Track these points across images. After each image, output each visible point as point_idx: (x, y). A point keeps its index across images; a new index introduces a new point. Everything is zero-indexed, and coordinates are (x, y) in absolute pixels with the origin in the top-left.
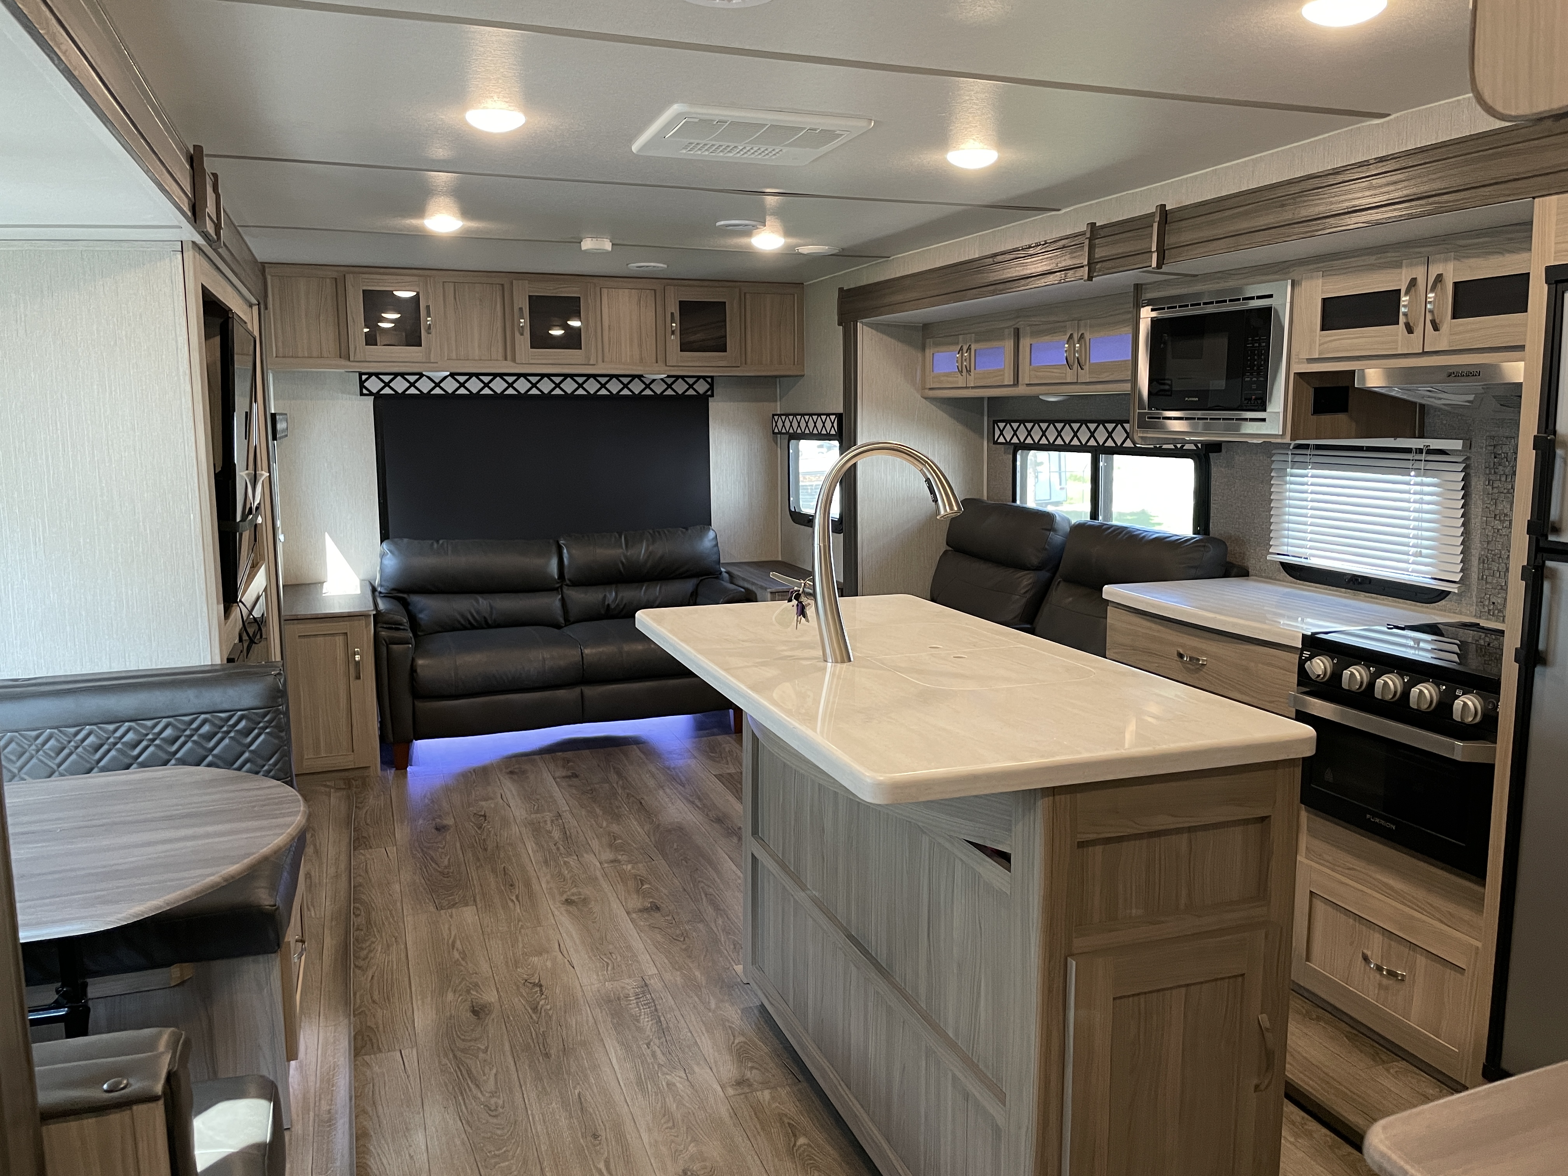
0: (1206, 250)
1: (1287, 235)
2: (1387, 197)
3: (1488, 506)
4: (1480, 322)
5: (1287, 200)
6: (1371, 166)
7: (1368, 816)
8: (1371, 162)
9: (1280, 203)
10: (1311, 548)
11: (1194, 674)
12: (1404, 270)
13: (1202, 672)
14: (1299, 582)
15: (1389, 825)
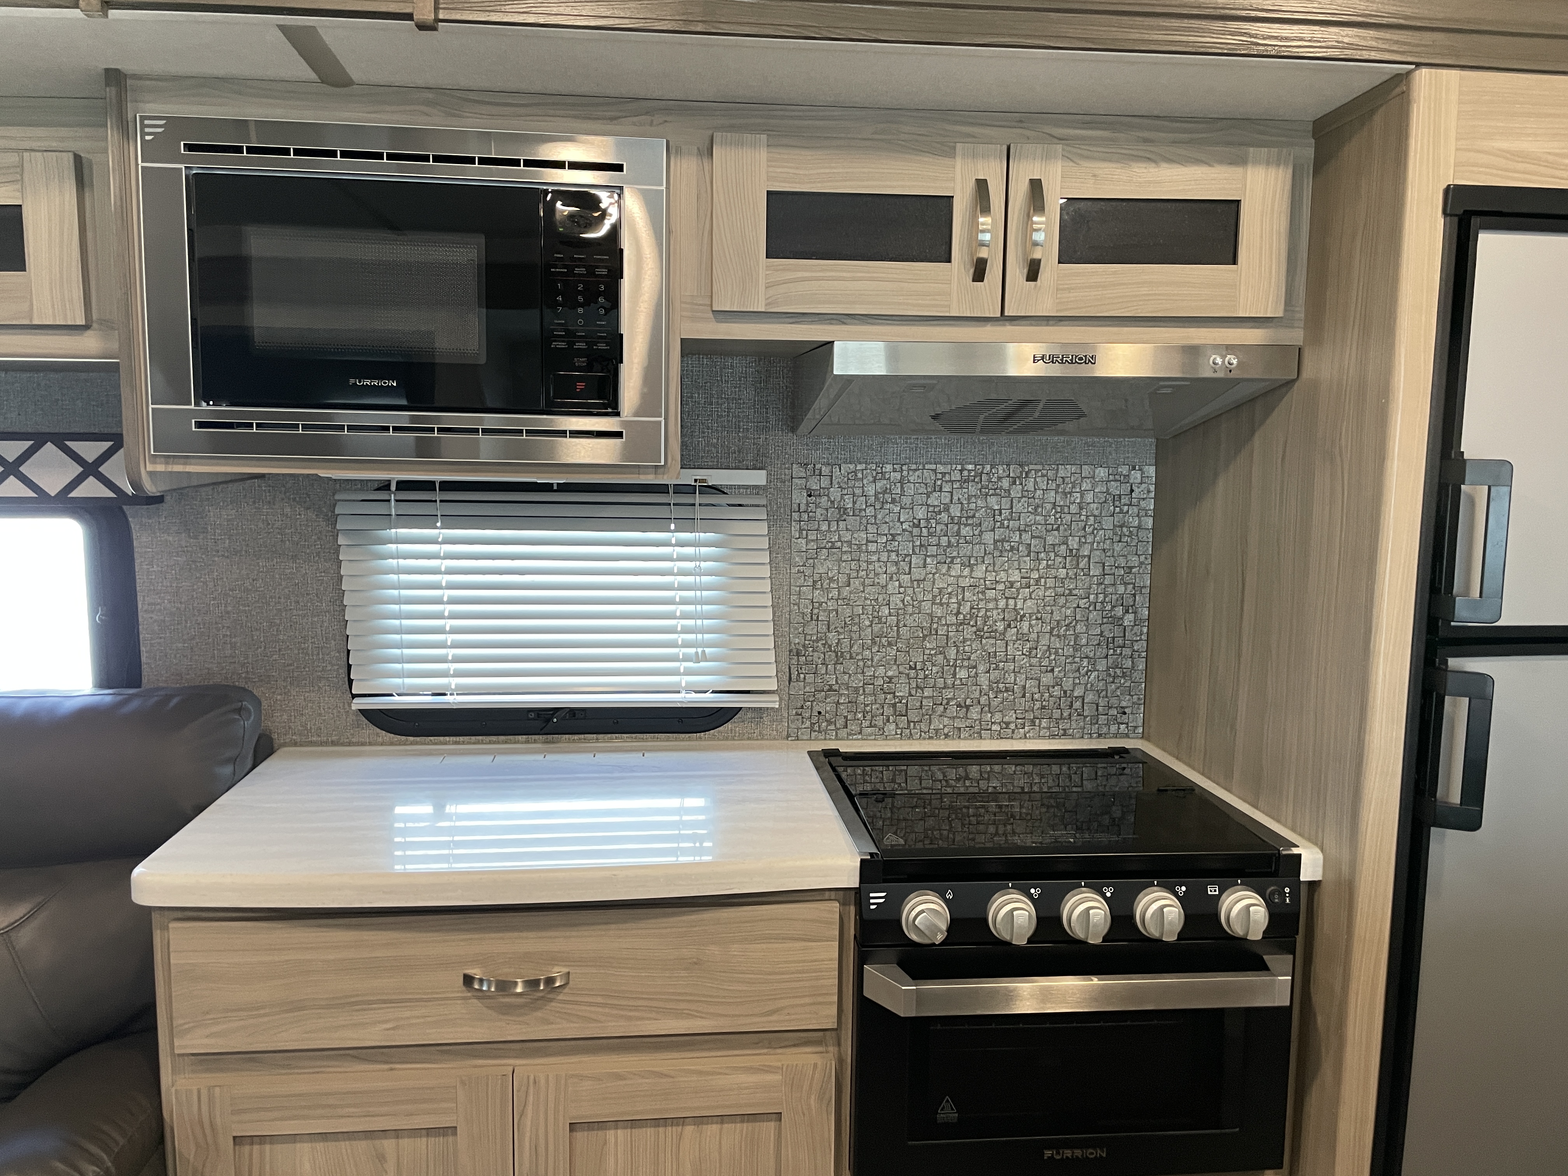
3: (801, 569)
7: (1048, 1153)
10: (458, 674)
11: (526, 1014)
12: (959, 162)
13: (553, 1004)
14: (411, 738)
15: (1092, 1153)
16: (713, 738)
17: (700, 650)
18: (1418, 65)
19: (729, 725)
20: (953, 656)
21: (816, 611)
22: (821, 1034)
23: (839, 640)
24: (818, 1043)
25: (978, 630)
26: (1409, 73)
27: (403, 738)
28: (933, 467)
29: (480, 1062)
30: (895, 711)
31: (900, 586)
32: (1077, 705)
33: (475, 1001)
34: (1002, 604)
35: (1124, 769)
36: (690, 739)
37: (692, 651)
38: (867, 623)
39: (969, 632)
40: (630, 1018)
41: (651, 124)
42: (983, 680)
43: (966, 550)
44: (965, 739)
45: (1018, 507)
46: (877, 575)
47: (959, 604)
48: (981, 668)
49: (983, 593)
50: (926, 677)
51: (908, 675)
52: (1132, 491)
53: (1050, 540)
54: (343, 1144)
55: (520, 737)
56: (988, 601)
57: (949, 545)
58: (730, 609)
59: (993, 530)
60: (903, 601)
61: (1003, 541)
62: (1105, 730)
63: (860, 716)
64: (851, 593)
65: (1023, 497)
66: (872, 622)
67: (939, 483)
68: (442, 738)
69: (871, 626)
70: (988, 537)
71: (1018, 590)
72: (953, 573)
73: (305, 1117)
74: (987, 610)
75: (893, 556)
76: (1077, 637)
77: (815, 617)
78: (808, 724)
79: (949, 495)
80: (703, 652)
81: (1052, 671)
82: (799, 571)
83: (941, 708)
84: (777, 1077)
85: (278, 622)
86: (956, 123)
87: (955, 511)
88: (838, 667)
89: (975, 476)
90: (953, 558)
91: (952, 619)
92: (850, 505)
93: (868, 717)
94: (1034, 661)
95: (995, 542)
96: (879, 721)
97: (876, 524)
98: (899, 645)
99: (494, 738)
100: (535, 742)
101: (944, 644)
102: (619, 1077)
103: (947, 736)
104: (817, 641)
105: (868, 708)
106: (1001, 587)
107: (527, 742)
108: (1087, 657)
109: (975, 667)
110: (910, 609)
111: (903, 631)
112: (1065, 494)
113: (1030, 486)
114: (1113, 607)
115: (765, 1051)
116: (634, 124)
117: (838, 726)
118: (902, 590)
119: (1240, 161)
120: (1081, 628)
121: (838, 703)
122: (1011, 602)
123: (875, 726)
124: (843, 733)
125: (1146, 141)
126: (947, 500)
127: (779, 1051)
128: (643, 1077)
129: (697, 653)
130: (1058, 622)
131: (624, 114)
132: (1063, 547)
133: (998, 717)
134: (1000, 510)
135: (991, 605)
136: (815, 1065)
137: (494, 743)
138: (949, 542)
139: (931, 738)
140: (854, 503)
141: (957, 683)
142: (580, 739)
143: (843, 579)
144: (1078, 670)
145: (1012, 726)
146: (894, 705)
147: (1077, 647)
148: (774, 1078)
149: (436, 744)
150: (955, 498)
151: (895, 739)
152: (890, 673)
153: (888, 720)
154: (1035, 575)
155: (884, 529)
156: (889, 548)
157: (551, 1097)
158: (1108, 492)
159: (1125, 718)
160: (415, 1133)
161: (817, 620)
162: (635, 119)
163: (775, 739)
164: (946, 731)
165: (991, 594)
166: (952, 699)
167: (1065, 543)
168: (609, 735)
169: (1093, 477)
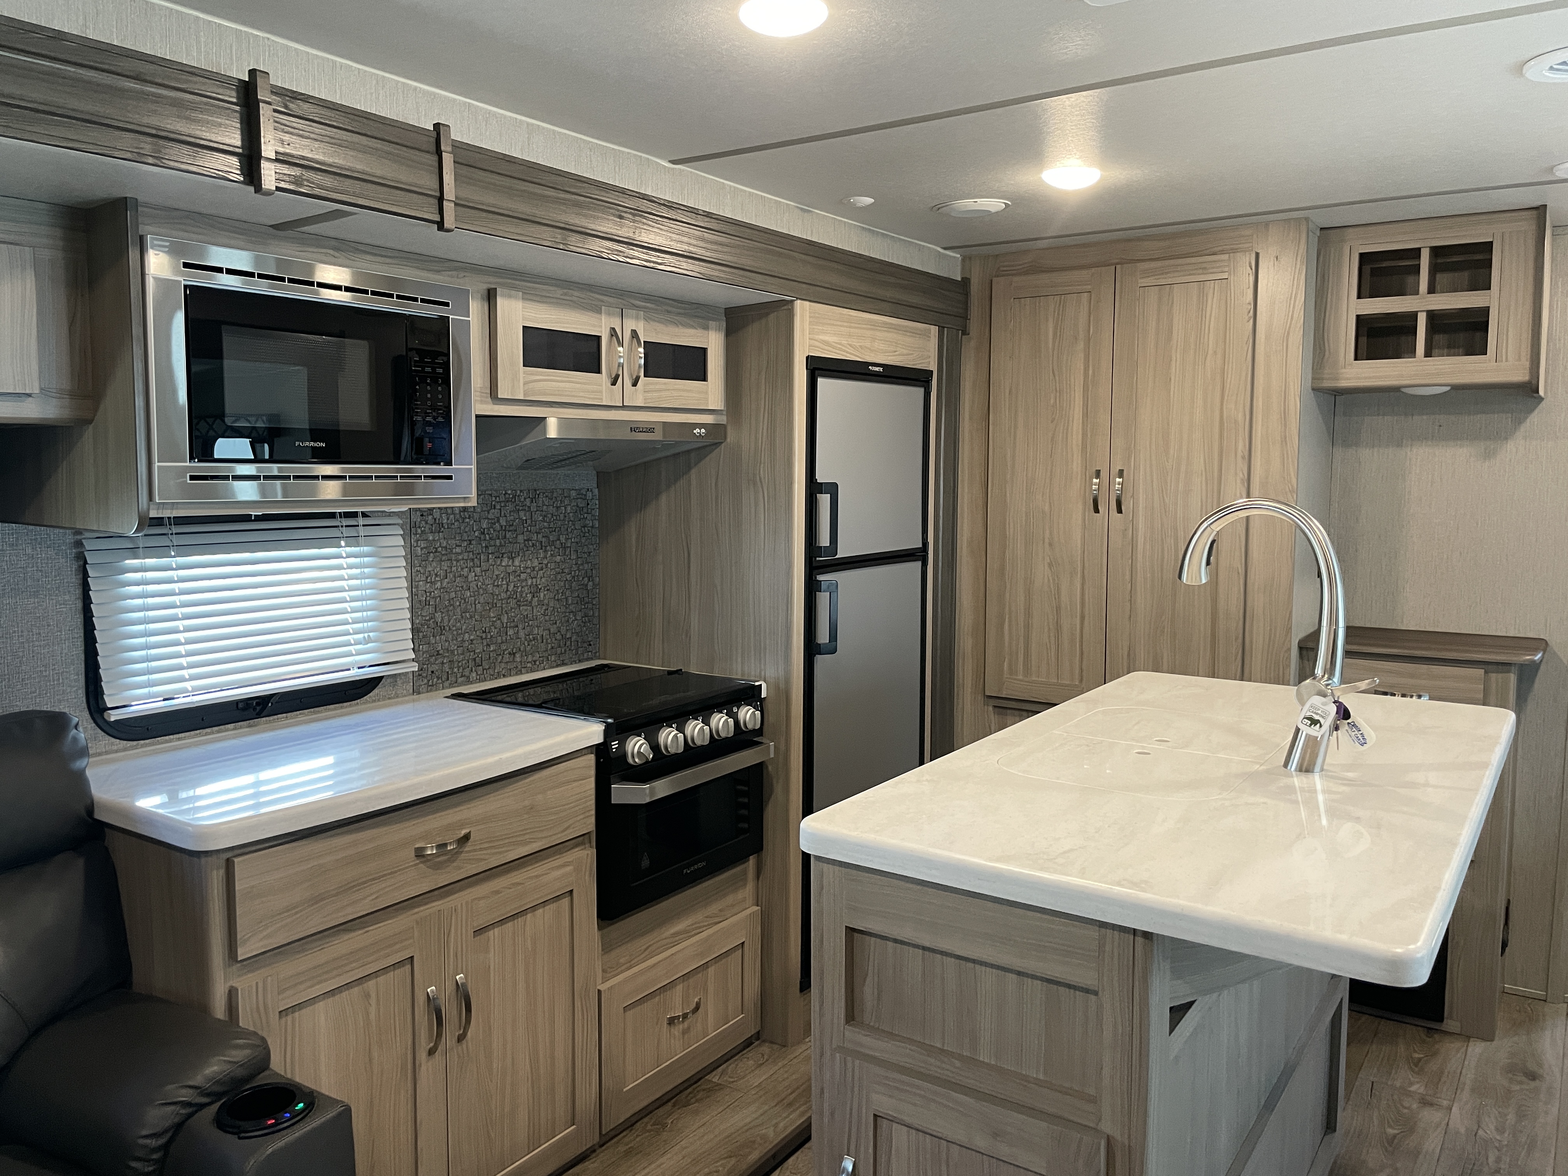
0: (519, 231)
1: (625, 255)
2: (686, 247)
4: (665, 384)
5: (626, 212)
6: (699, 216)
7: (685, 871)
8: (701, 212)
9: (617, 213)
10: (193, 678)
11: (448, 866)
12: (603, 317)
13: (463, 855)
14: (142, 742)
15: (700, 865)
16: (367, 702)
17: (366, 635)
18: (797, 298)
19: (376, 691)
20: (506, 621)
21: (428, 598)
22: (581, 838)
23: (442, 617)
24: (583, 843)
25: (518, 601)
26: (792, 301)
27: (135, 743)
28: (490, 492)
29: (416, 910)
30: (475, 663)
31: (476, 576)
32: (568, 643)
33: (421, 865)
34: (529, 582)
35: (592, 680)
36: (350, 706)
37: (361, 636)
38: (458, 603)
39: (513, 603)
40: (500, 853)
41: (458, 277)
42: (522, 634)
43: (510, 547)
44: (514, 675)
45: (535, 517)
46: (462, 569)
47: (508, 585)
48: (520, 626)
49: (519, 576)
50: (491, 636)
51: (481, 637)
52: (588, 504)
53: (551, 538)
54: (344, 994)
55: (229, 726)
56: (523, 581)
57: (501, 545)
58: (382, 603)
59: (523, 533)
60: (477, 586)
61: (528, 540)
62: (581, 657)
63: (456, 670)
64: (448, 583)
65: (537, 510)
66: (460, 602)
67: (493, 503)
68: (167, 738)
69: (460, 605)
70: (521, 538)
71: (537, 572)
72: (503, 564)
73: (326, 980)
74: (522, 587)
75: (471, 554)
76: (566, 599)
77: (427, 603)
78: (426, 681)
79: (499, 511)
80: (369, 636)
81: (556, 623)
82: (417, 571)
83: (501, 657)
84: (571, 868)
85: (21, 654)
86: (595, 293)
87: (503, 522)
88: (442, 637)
89: (512, 498)
90: (503, 554)
91: (503, 595)
92: (445, 521)
93: (461, 670)
94: (547, 618)
95: (525, 540)
96: (467, 672)
97: (460, 533)
98: (476, 617)
99: (208, 730)
100: (241, 727)
101: (500, 613)
102: (497, 892)
103: (504, 676)
104: (429, 620)
105: (460, 664)
106: (529, 571)
107: (235, 729)
108: (572, 612)
109: (517, 626)
110: (481, 591)
111: (478, 606)
112: (557, 507)
113: (540, 504)
114: (583, 578)
115: (558, 857)
116: (449, 276)
117: (443, 679)
118: (477, 578)
119: (706, 328)
120: (568, 593)
121: (443, 663)
122: (534, 580)
123: (465, 676)
124: (447, 684)
125: (668, 312)
126: (499, 515)
127: (564, 854)
128: (510, 888)
129: (364, 637)
130: (557, 590)
131: (443, 269)
132: (558, 542)
133: (530, 659)
134: (526, 520)
135: (524, 584)
136: (588, 854)
137: (209, 734)
138: (501, 543)
139: (496, 678)
140: (448, 519)
141: (508, 638)
142: (274, 719)
143: (442, 573)
144: (568, 621)
145: (538, 663)
146: (475, 659)
147: (567, 606)
148: (569, 869)
149: (162, 743)
150: (503, 513)
151: (476, 683)
152: (472, 637)
153: (472, 671)
154: (545, 562)
155: (465, 537)
156: (468, 550)
157: (464, 917)
158: (577, 506)
159: (590, 648)
160: (385, 970)
161: (429, 605)
162: (450, 273)
163: (405, 696)
164: (503, 672)
165: (523, 576)
166: (506, 650)
167: (559, 539)
168: (295, 713)
169: (570, 497)
